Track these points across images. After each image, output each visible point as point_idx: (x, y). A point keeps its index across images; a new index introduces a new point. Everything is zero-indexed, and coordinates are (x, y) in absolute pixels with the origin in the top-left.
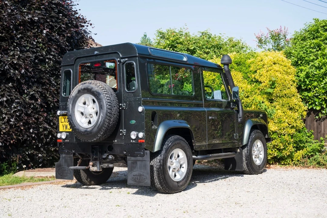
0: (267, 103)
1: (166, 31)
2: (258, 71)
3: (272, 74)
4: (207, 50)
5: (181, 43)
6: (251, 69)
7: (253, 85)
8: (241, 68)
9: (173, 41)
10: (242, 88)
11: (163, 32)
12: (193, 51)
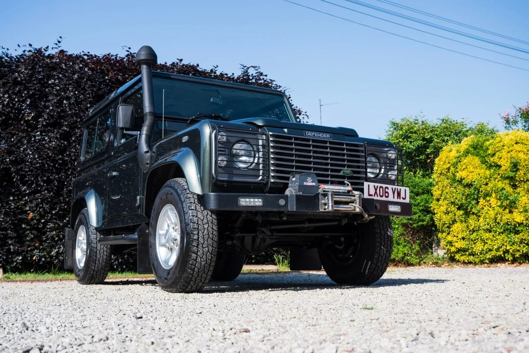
0: (509, 189)
1: (400, 121)
2: (497, 154)
3: (514, 155)
4: (446, 138)
5: (415, 133)
6: (489, 152)
7: (492, 171)
8: (478, 152)
9: (406, 132)
10: (479, 174)
11: (397, 122)
12: (430, 140)
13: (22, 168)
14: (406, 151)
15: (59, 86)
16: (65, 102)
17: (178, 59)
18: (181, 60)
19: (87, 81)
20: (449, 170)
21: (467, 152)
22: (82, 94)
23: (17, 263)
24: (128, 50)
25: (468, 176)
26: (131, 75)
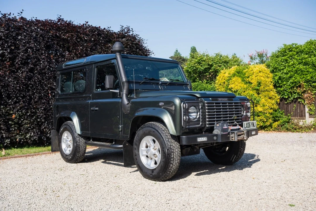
0: (256, 95)
2: (250, 77)
3: (259, 78)
4: (220, 64)
6: (246, 75)
7: (247, 85)
8: (240, 75)
9: (199, 60)
10: (241, 87)
12: (212, 66)
13: (8, 89)
14: (199, 71)
15: (24, 40)
16: (29, 50)
17: (86, 22)
18: (87, 22)
19: (40, 37)
20: (224, 83)
21: (234, 75)
22: (38, 45)
23: (7, 143)
24: (60, 17)
25: (235, 87)
26: (63, 32)
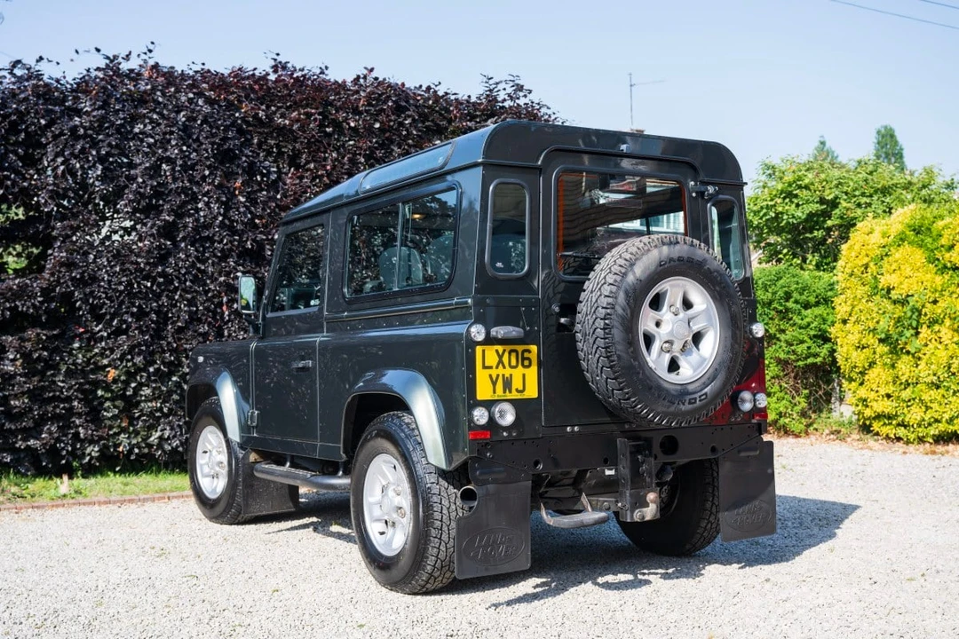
1: (779, 161)
5: (807, 187)
6: (943, 241)
7: (947, 277)
8: (922, 241)
9: (790, 185)
10: (922, 283)
11: (773, 163)
12: (834, 204)
13: (92, 292)
14: (788, 223)
15: (152, 137)
16: (164, 166)
17: (366, 68)
18: (372, 70)
19: (201, 124)
20: (866, 268)
21: (902, 239)
22: (195, 150)
23: (92, 458)
24: (276, 57)
25: (901, 283)
26: (281, 107)
